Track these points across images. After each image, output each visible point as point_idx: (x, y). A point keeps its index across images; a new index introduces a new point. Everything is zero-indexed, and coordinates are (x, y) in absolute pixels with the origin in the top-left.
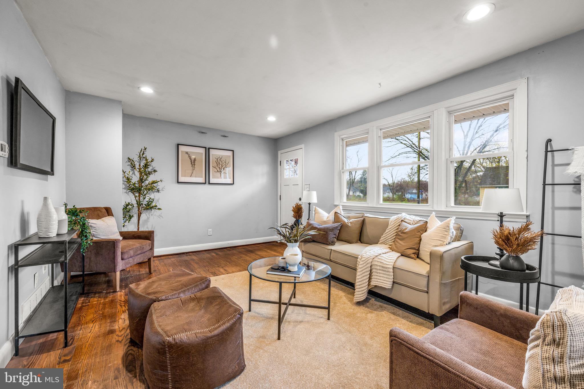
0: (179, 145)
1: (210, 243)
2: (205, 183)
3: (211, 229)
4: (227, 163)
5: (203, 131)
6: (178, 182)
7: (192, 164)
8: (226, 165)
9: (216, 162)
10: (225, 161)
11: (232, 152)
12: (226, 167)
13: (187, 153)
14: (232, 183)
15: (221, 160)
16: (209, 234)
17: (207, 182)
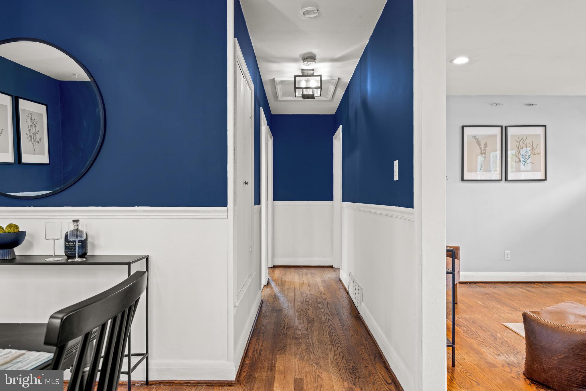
0: (465, 128)
1: (507, 272)
2: (501, 180)
3: (509, 251)
4: (534, 146)
5: (498, 103)
6: (463, 180)
7: (481, 152)
8: (533, 149)
9: (518, 146)
10: (531, 143)
11: (543, 128)
12: (533, 153)
13: (475, 137)
14: (544, 178)
15: (525, 143)
16: (506, 259)
17: (505, 177)
